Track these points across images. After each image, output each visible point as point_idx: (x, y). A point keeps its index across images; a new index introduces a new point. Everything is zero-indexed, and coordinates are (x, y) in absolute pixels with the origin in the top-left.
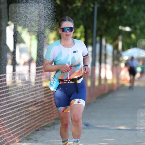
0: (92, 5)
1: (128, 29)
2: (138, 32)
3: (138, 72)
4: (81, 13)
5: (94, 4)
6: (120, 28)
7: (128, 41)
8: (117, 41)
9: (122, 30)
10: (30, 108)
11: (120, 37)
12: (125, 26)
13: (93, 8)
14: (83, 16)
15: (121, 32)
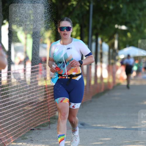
0: (88, 4)
1: (124, 28)
2: (134, 30)
3: (134, 71)
4: (77, 12)
5: (90, 2)
6: (116, 26)
7: (124, 39)
8: (113, 40)
9: (117, 29)
10: (25, 108)
11: (116, 36)
12: (121, 24)
13: (89, 6)
14: (78, 14)
15: (117, 31)
